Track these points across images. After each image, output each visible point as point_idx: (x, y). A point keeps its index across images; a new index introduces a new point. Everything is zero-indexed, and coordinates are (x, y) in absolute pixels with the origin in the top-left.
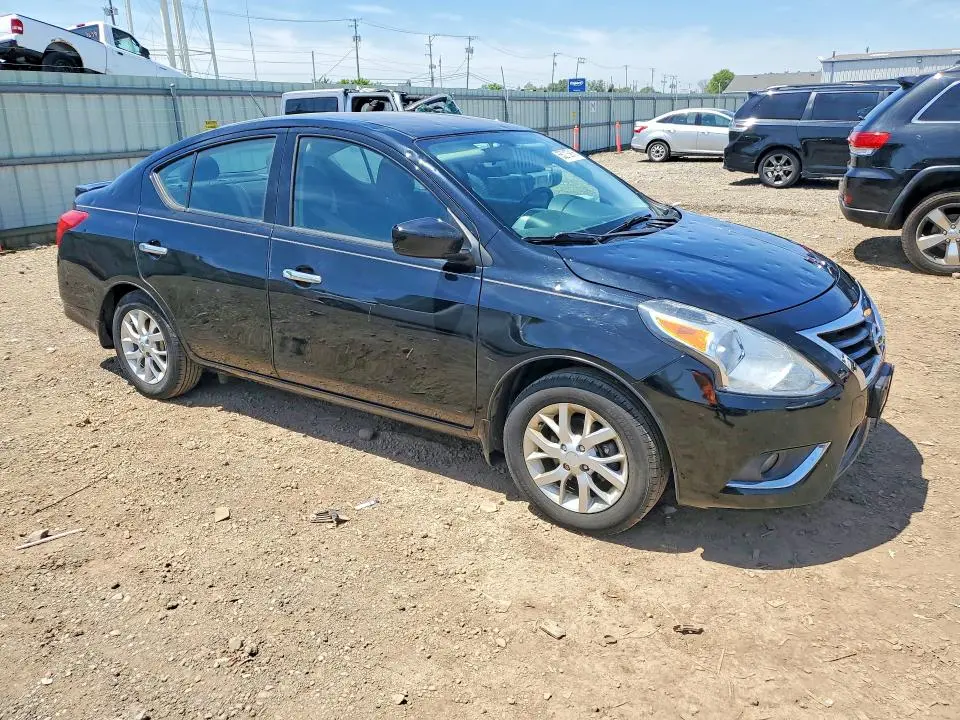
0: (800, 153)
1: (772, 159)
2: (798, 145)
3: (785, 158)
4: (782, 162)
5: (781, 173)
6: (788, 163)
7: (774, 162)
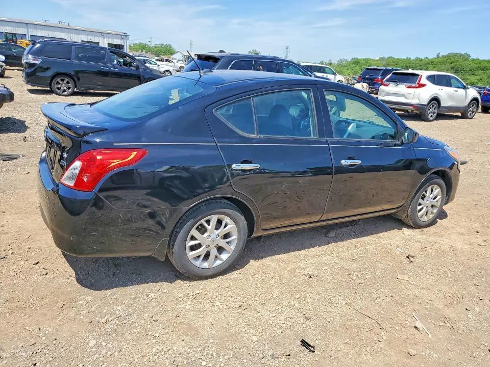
0: (74, 78)
1: (59, 80)
2: (73, 73)
3: (66, 80)
4: (65, 82)
5: (65, 88)
6: (68, 83)
7: (61, 82)
